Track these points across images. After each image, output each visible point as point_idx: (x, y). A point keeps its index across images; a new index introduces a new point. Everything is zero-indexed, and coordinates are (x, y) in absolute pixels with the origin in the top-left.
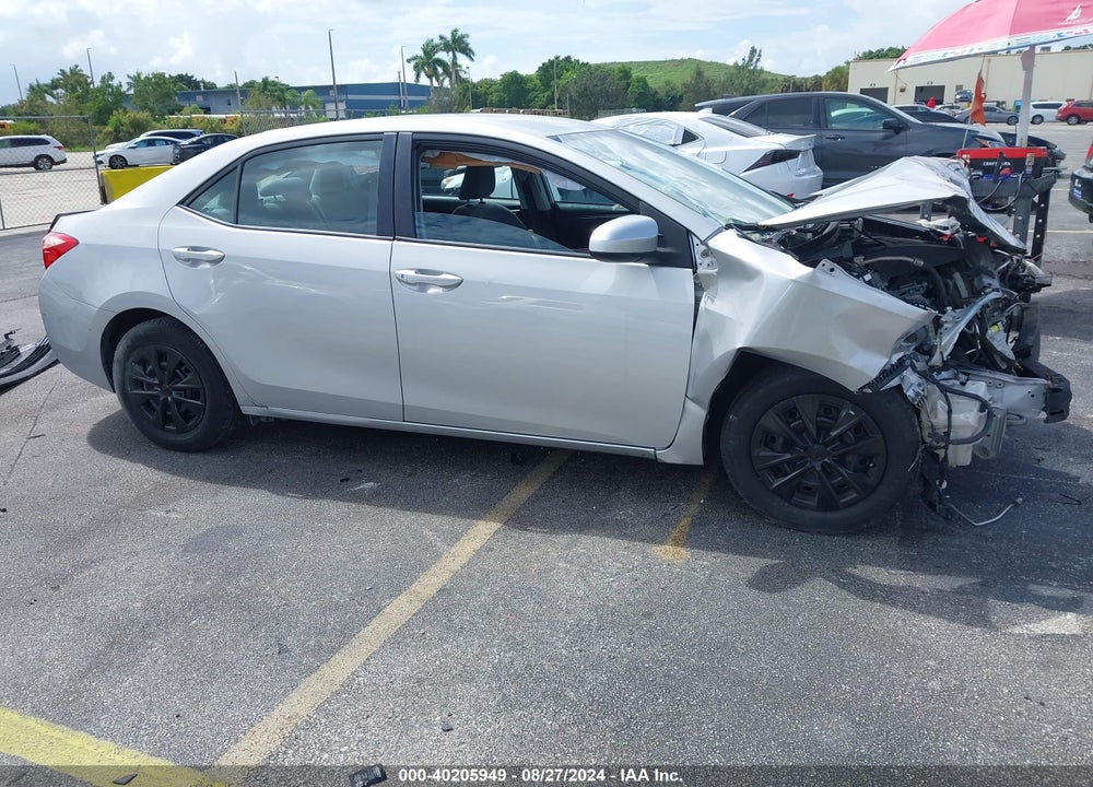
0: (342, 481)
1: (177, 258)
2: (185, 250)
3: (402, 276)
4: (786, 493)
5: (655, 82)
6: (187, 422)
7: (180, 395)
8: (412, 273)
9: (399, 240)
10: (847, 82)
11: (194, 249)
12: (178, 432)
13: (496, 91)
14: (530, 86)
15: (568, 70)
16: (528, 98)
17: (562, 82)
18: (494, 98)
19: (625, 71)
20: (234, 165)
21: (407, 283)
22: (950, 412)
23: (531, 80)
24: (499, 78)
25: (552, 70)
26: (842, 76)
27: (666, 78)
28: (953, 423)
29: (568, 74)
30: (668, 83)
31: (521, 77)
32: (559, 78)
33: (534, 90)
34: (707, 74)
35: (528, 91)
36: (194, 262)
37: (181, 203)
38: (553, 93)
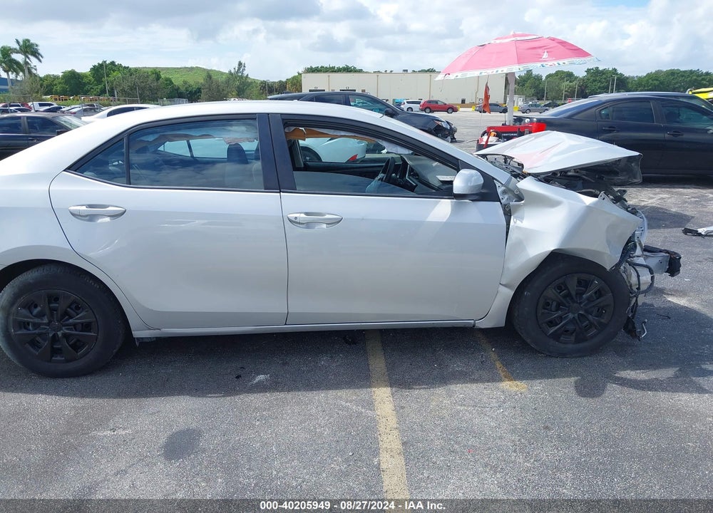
0: (237, 377)
1: (73, 215)
2: (84, 208)
3: (296, 218)
4: (556, 336)
5: (178, 81)
6: (77, 352)
7: (71, 329)
8: (303, 215)
9: (283, 192)
10: (301, 86)
11: (90, 206)
12: (68, 361)
13: (60, 83)
14: (85, 80)
15: (114, 71)
16: (86, 88)
17: (111, 79)
18: (59, 88)
19: (156, 73)
20: (121, 137)
21: (300, 223)
22: (638, 276)
23: (86, 77)
24: (61, 74)
25: (101, 71)
26: (297, 82)
27: (183, 79)
28: (641, 282)
29: (115, 74)
30: (185, 82)
31: (78, 74)
32: (108, 76)
33: (89, 83)
34: (214, 77)
35: (85, 84)
36: (91, 218)
37: (69, 169)
38: (105, 85)
